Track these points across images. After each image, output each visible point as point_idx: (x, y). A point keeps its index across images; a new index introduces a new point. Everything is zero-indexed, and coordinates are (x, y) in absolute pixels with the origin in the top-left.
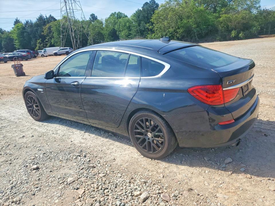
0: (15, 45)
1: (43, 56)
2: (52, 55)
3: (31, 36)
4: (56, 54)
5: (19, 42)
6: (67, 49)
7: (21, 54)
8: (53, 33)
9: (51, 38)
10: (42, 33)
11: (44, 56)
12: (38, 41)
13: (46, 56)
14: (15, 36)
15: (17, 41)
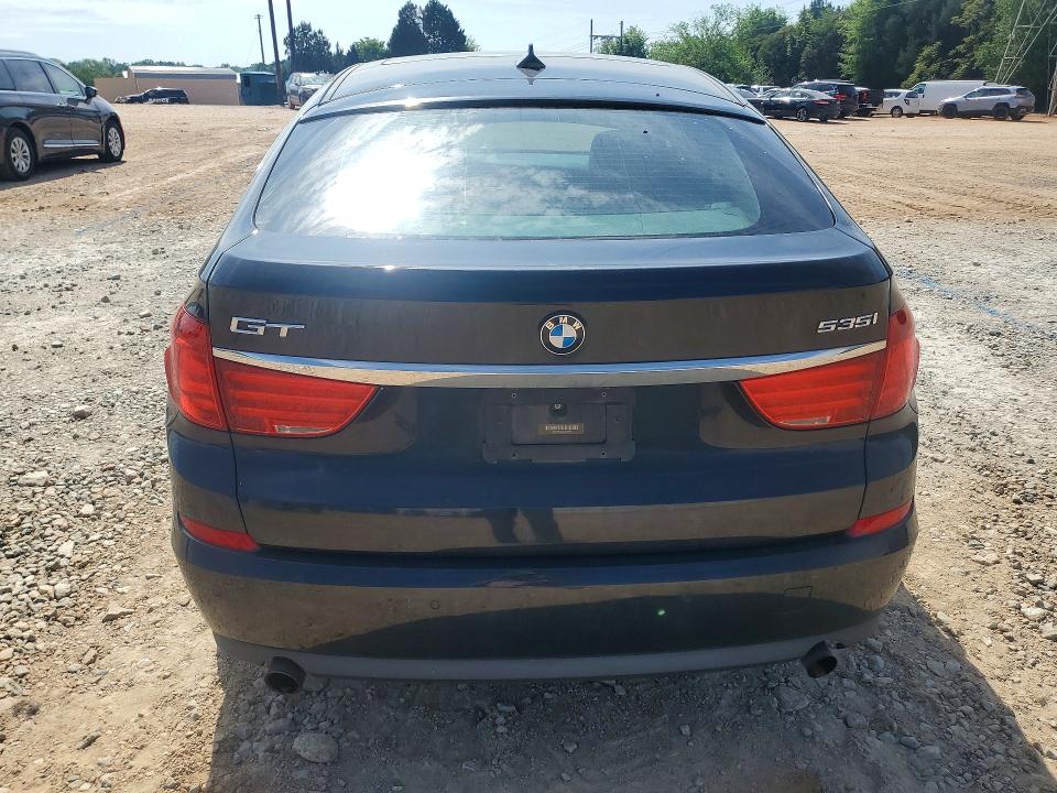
0: (842, 61)
1: (897, 112)
2: (933, 113)
3: (909, 29)
4: (950, 111)
5: (858, 52)
6: (1008, 92)
7: (810, 97)
8: (999, 19)
9: (981, 40)
10: (955, 19)
11: (901, 115)
12: (927, 51)
13: (910, 115)
14: (851, 29)
15: (852, 49)
